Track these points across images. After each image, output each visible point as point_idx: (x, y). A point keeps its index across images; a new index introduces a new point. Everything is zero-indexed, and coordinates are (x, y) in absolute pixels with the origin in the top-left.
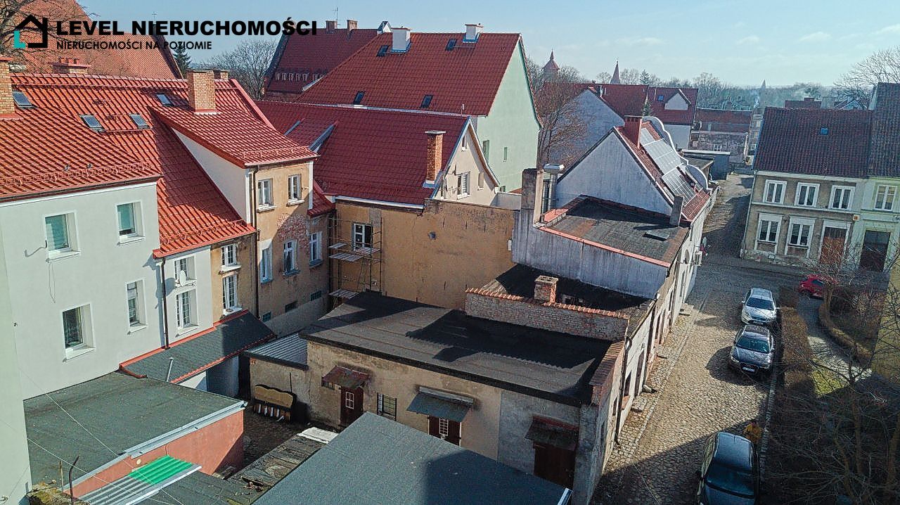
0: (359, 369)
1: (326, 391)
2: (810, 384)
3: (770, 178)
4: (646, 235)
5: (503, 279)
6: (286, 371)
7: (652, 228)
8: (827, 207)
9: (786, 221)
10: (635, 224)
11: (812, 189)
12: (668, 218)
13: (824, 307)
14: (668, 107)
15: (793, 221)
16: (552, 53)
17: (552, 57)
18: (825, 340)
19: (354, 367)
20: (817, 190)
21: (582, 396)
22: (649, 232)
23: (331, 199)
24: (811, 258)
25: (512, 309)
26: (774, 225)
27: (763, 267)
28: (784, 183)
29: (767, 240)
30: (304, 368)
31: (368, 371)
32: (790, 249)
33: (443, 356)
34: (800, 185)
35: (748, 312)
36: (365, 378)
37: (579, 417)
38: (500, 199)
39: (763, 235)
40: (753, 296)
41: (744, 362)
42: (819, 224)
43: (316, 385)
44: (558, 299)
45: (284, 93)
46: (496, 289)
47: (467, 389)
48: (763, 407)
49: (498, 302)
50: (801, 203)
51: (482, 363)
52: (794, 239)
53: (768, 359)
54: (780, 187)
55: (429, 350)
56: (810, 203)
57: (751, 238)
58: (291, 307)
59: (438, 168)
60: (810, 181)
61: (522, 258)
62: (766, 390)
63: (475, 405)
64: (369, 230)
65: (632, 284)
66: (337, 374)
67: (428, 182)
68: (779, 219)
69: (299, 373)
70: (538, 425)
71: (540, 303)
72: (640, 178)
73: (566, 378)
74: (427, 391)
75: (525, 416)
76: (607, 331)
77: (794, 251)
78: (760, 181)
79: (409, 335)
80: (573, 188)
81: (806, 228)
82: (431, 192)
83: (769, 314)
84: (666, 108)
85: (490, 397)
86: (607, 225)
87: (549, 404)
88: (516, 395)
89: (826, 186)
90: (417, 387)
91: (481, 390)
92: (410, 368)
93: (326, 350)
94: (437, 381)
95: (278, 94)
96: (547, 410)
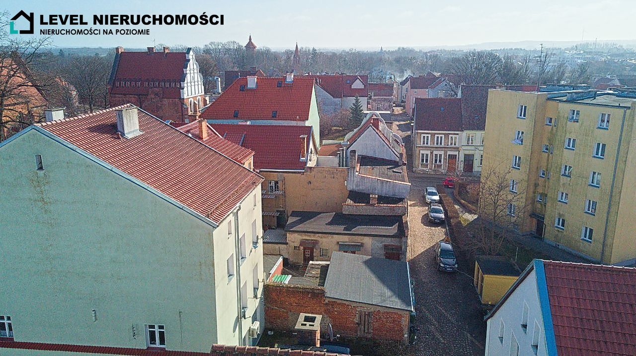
0: (312, 240)
1: (296, 251)
2: (460, 222)
3: (423, 133)
4: (393, 172)
5: (350, 198)
6: (277, 246)
8: (448, 145)
9: (432, 153)
11: (441, 137)
12: (398, 162)
13: (456, 192)
14: (353, 87)
15: (435, 153)
16: (250, 37)
17: (250, 39)
18: (459, 206)
19: (309, 240)
20: (443, 138)
22: (394, 170)
24: (443, 170)
25: (362, 209)
26: (427, 155)
27: (426, 176)
28: (429, 135)
29: (425, 163)
30: (287, 244)
31: (316, 240)
32: (435, 166)
33: (345, 229)
34: (436, 136)
35: (429, 198)
36: (316, 243)
37: (401, 241)
38: (319, 160)
39: (423, 160)
40: (429, 191)
41: (435, 218)
42: (445, 153)
43: (291, 250)
44: (378, 203)
45: (125, 95)
46: (349, 202)
47: (359, 239)
48: (446, 234)
49: (356, 207)
50: (437, 144)
51: (362, 230)
52: (436, 161)
53: (442, 216)
54: (428, 137)
55: (340, 228)
56: (441, 144)
57: (417, 162)
59: (305, 151)
60: (440, 134)
61: (352, 188)
62: (445, 227)
63: (362, 245)
64: (276, 183)
65: (398, 192)
66: (302, 243)
67: (302, 159)
68: (429, 152)
69: (285, 246)
70: (386, 247)
71: (373, 205)
72: (384, 146)
73: (392, 230)
74: (342, 243)
75: (381, 245)
76: (400, 212)
77: (436, 167)
78: (419, 135)
79: (326, 224)
81: (440, 155)
82: (306, 163)
83: (437, 198)
84: (352, 88)
85: (367, 241)
86: (377, 169)
87: (390, 239)
88: (377, 238)
89: (447, 135)
90: (338, 243)
91: (363, 239)
92: (335, 236)
93: (296, 235)
94: (345, 239)
95: (120, 96)
96: (389, 241)
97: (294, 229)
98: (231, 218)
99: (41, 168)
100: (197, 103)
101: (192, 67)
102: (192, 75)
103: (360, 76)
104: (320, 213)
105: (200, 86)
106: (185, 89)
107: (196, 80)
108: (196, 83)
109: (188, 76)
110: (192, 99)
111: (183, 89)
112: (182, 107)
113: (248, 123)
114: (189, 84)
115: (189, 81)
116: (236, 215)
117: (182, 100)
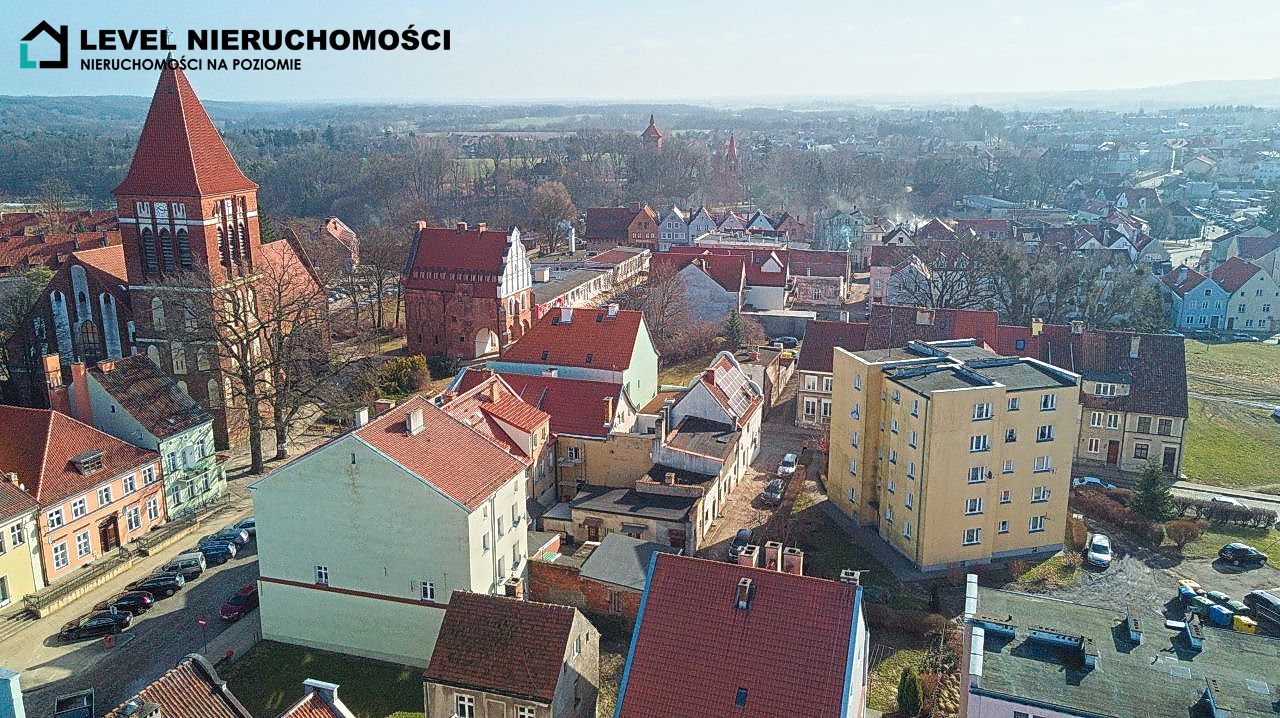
0: (596, 518)
1: (582, 529)
3: (808, 374)
4: (717, 441)
5: (650, 474)
6: (562, 522)
7: (722, 435)
9: (819, 401)
10: (713, 434)
12: (731, 427)
14: (763, 269)
15: (823, 401)
17: (652, 121)
19: (594, 518)
21: (686, 519)
22: (719, 439)
23: (556, 435)
25: (657, 488)
26: (814, 403)
27: (810, 432)
28: (816, 377)
29: (810, 413)
30: (571, 520)
31: (600, 518)
32: (824, 420)
33: (631, 509)
34: (825, 378)
35: (780, 470)
36: (600, 521)
37: (685, 527)
38: (640, 419)
39: (808, 411)
40: (785, 460)
43: (576, 527)
44: (676, 482)
46: (647, 479)
47: (642, 521)
49: (650, 485)
50: (827, 389)
51: (647, 511)
52: (825, 412)
54: (814, 379)
55: (626, 508)
57: (801, 412)
58: (543, 493)
59: (610, 416)
60: (830, 376)
61: (657, 462)
63: (647, 528)
64: (576, 450)
65: (709, 469)
66: (587, 521)
67: (607, 423)
68: (815, 400)
69: (569, 523)
70: (671, 531)
71: (668, 484)
72: (716, 406)
73: (680, 514)
74: (626, 524)
75: (666, 528)
76: (696, 494)
78: (802, 375)
79: (615, 503)
80: (680, 412)
82: (608, 429)
83: (791, 470)
84: (760, 271)
85: (651, 523)
87: (675, 524)
88: (662, 521)
90: (622, 523)
91: (647, 521)
92: (619, 516)
93: (580, 512)
94: (630, 520)
95: (418, 291)
96: (674, 526)
97: (579, 506)
98: (488, 504)
99: (354, 462)
100: (520, 302)
101: (514, 252)
102: (515, 263)
103: (777, 252)
104: (613, 489)
105: (525, 276)
106: (504, 286)
107: (520, 268)
108: (520, 273)
109: (508, 266)
110: (513, 297)
111: (500, 285)
112: (498, 310)
113: (554, 374)
114: (510, 277)
115: (509, 272)
116: (492, 501)
117: (498, 300)
